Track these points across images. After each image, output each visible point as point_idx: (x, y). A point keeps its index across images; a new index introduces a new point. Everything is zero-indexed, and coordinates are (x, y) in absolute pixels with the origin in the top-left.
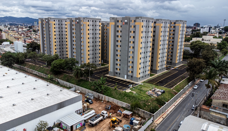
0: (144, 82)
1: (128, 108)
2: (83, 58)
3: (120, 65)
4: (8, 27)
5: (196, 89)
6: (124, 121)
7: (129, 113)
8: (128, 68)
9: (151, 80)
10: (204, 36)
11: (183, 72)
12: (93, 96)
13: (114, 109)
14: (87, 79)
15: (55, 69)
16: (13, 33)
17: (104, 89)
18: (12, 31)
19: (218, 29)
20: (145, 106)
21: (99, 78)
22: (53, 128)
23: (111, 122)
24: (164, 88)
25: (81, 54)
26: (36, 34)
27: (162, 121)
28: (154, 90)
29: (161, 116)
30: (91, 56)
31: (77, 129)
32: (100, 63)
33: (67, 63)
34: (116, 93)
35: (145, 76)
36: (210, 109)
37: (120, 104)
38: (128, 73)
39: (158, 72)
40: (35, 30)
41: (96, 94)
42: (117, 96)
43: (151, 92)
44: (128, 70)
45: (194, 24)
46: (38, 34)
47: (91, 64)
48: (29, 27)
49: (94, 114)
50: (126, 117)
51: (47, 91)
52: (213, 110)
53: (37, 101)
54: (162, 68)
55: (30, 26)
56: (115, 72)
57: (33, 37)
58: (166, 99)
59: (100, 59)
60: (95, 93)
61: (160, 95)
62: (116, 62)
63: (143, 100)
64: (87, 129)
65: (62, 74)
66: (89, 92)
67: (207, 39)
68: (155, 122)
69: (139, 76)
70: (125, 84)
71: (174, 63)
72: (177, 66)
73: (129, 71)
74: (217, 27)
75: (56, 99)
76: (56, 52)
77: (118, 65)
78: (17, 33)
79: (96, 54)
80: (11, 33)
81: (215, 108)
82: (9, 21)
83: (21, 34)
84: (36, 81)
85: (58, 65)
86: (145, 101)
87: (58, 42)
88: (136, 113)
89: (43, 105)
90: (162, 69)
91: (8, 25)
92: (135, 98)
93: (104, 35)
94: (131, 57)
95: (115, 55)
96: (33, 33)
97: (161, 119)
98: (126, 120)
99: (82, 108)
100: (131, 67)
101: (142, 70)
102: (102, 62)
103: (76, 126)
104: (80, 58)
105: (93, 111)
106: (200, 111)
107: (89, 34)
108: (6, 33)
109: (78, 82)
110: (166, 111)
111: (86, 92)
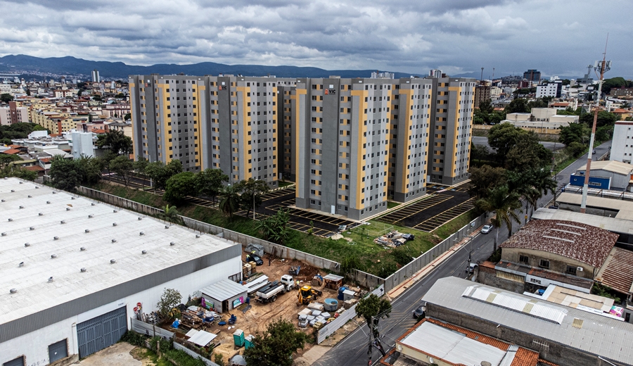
0: (373, 219)
1: (336, 271)
2: (236, 168)
3: (320, 183)
4: (21, 87)
5: (487, 233)
6: (326, 294)
7: (336, 278)
8: (339, 189)
9: (389, 215)
10: (534, 109)
11: (464, 198)
12: (262, 249)
13: (308, 272)
14: (247, 215)
15: (176, 195)
16: (44, 105)
17: (287, 234)
18: (39, 100)
19: (585, 86)
20: (369, 266)
21: (275, 213)
22: (186, 307)
23: (301, 294)
24: (413, 231)
25: (232, 158)
26: (104, 107)
27: (402, 294)
28: (392, 236)
29: (401, 284)
30: (255, 164)
31: (233, 308)
32: (275, 179)
33: (202, 180)
34: (312, 242)
35: (376, 207)
36: (496, 268)
37: (320, 262)
38: (339, 200)
39: (406, 198)
40: (97, 94)
41: (270, 246)
42: (314, 248)
43: (386, 238)
44: (339, 193)
45: (526, 73)
46: (108, 107)
47: (257, 182)
48: (79, 86)
49: (266, 283)
50: (331, 288)
51: (168, 238)
52: (500, 269)
53: (154, 256)
54: (416, 189)
55: (79, 81)
56: (310, 199)
57: (97, 115)
58: (414, 253)
59: (276, 170)
60: (266, 242)
61: (402, 244)
62: (313, 177)
63: (366, 254)
64: (253, 308)
65: (191, 205)
66: (253, 242)
67: (541, 118)
68: (387, 295)
69: (362, 207)
70: (332, 224)
71: (447, 177)
72: (455, 186)
73: (340, 196)
74: (584, 82)
75: (190, 253)
76: (171, 156)
77: (317, 182)
78: (54, 105)
79: (266, 158)
80: (39, 106)
81: (505, 264)
82: (19, 69)
83: (65, 106)
84: (139, 219)
85: (182, 186)
86: (369, 255)
87: (177, 131)
88: (351, 279)
89: (166, 262)
90: (418, 191)
91: (21, 80)
92: (350, 250)
93: (285, 115)
94: (344, 165)
95: (310, 161)
96: (95, 104)
97: (402, 290)
98: (330, 292)
99: (242, 271)
100: (343, 187)
101: (368, 194)
102: (281, 178)
103: (233, 302)
104: (229, 168)
105: (264, 277)
106: (478, 273)
107: (249, 114)
108: (25, 104)
109: (229, 222)
110: (414, 275)
111: (248, 242)
